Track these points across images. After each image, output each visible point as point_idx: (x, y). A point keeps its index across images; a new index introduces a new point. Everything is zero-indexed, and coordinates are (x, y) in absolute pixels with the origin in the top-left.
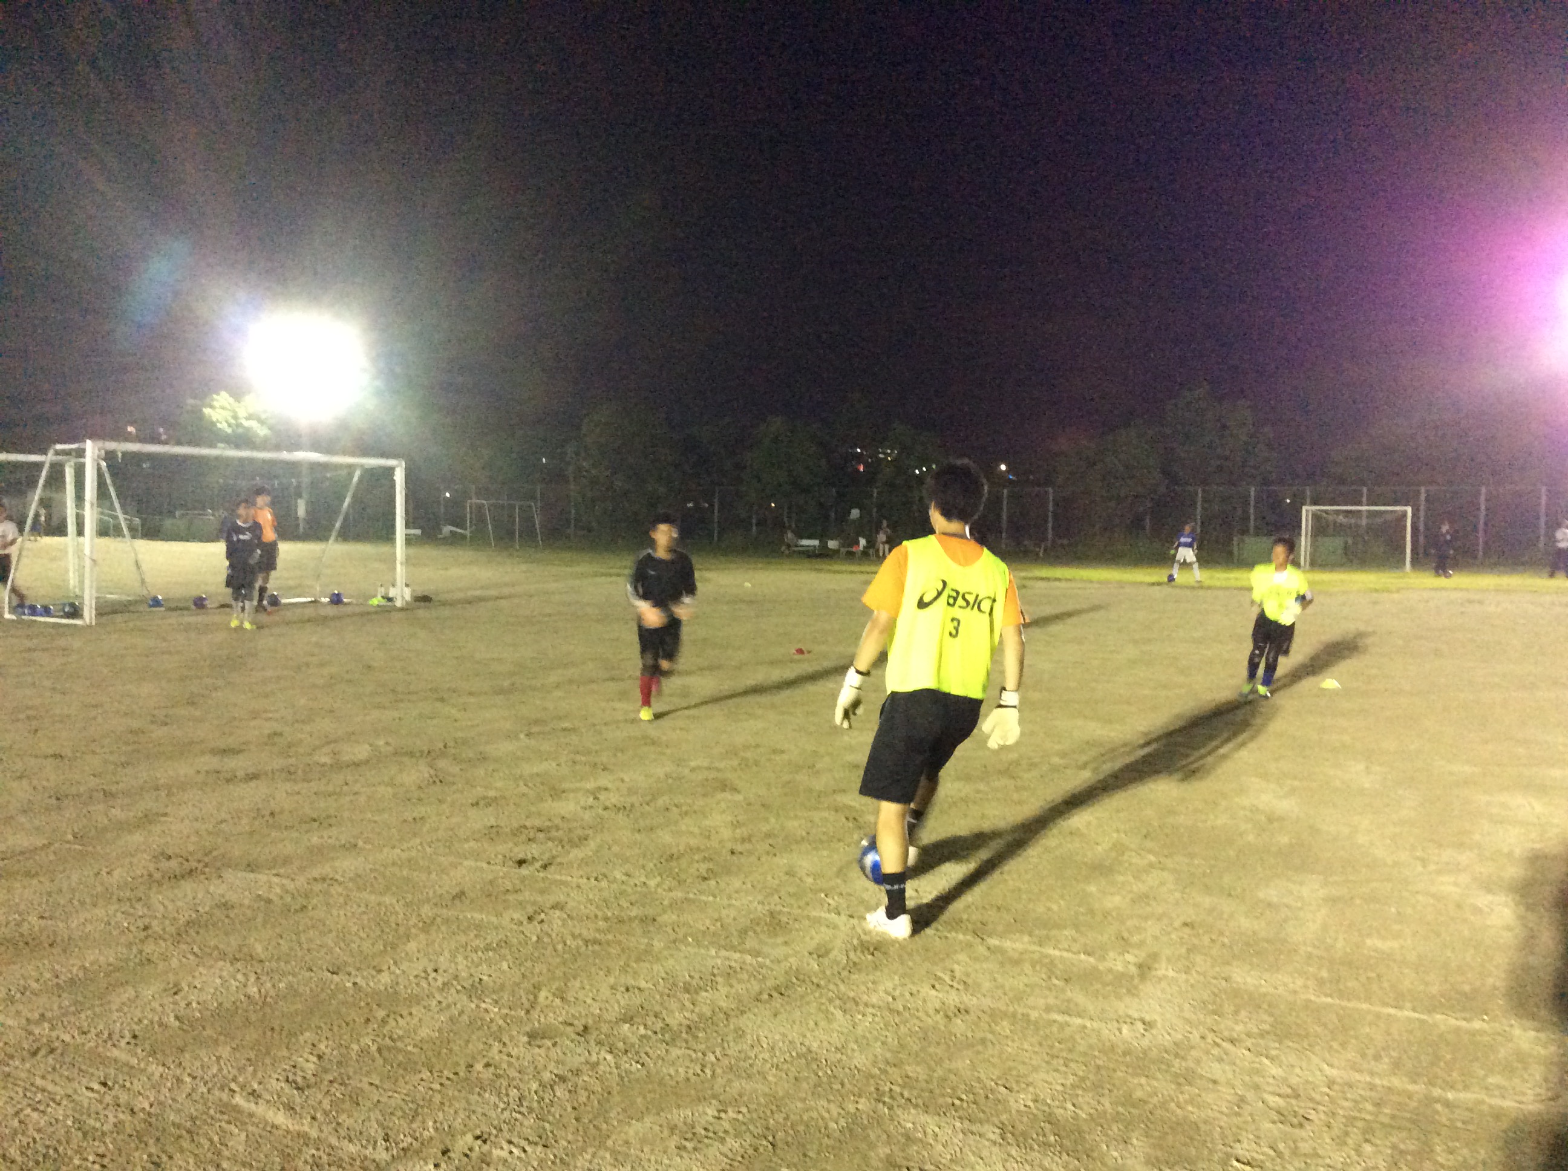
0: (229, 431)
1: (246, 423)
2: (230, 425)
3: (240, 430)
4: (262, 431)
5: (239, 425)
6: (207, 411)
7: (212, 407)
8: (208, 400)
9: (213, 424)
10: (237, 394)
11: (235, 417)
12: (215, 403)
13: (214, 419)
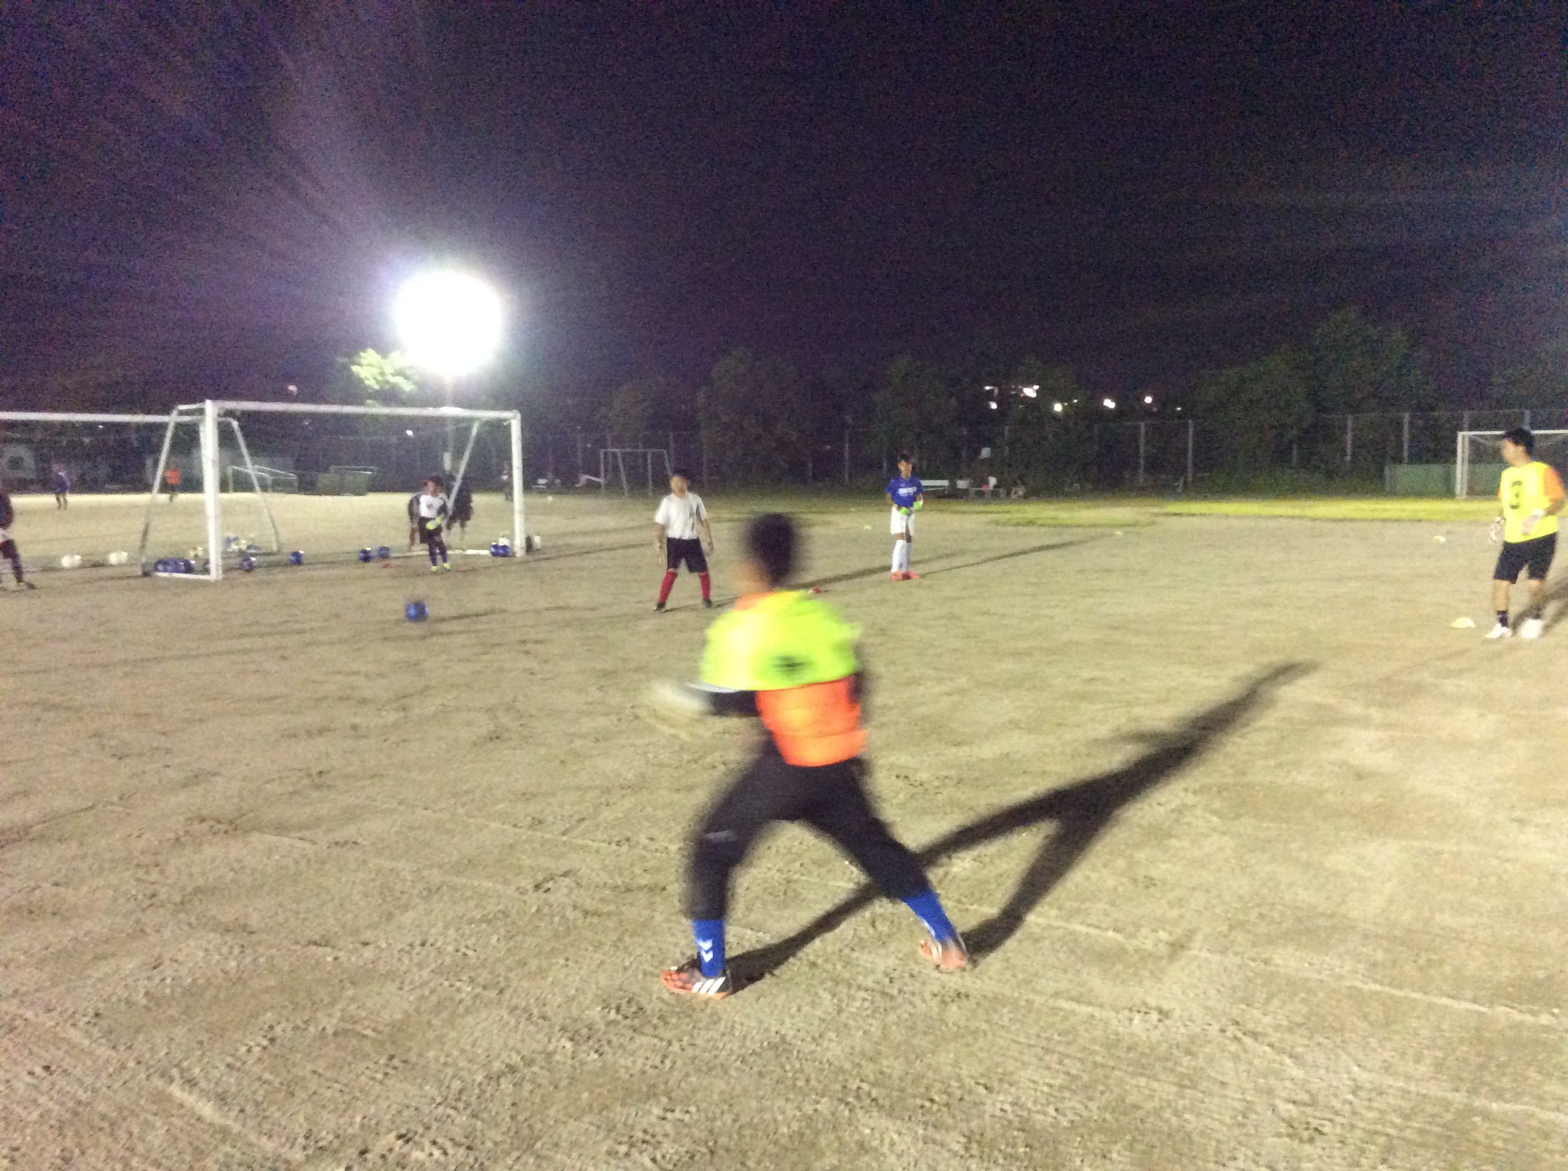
0: (377, 387)
1: (394, 380)
2: (377, 382)
3: (387, 387)
4: (407, 387)
5: (387, 382)
6: (355, 369)
7: (360, 365)
8: (356, 359)
9: (361, 381)
10: (383, 351)
11: (382, 374)
12: (364, 361)
13: (362, 376)
